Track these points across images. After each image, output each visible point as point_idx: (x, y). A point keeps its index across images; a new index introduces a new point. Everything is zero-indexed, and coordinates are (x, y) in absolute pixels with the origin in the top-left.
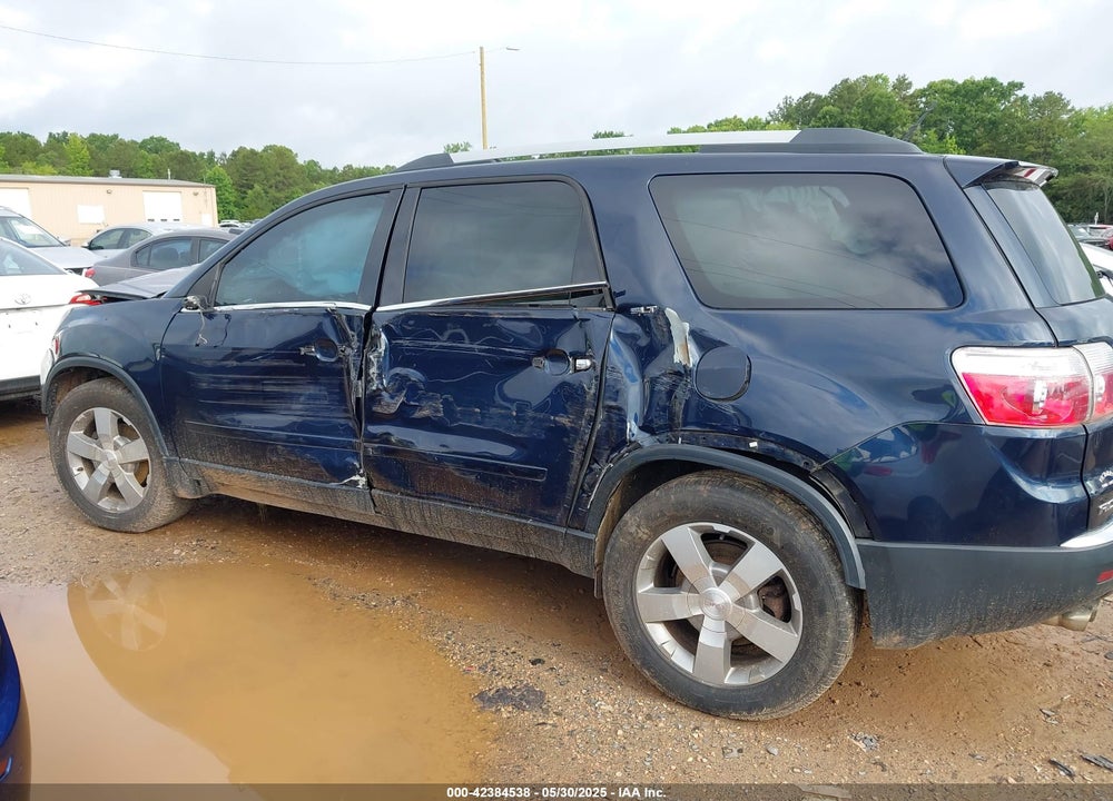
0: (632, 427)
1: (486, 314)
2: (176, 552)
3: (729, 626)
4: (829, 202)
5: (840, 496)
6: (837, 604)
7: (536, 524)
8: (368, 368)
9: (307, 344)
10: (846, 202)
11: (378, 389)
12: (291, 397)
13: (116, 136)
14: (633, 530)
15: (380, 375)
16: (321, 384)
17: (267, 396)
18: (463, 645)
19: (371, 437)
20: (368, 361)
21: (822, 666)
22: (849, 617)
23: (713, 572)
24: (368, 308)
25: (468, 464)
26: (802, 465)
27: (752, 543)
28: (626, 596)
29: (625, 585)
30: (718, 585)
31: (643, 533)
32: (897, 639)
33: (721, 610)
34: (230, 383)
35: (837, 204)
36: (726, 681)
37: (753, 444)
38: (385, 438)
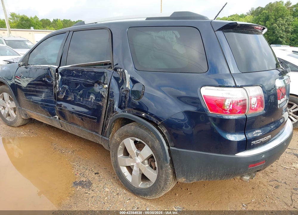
0: (116, 106)
1: (83, 69)
2: (22, 133)
3: (140, 170)
4: (174, 36)
5: (166, 133)
6: (167, 166)
7: (95, 134)
8: (57, 85)
9: (44, 77)
10: (179, 36)
11: (59, 91)
12: (42, 92)
13: (70, 20)
14: (116, 138)
15: (59, 87)
16: (49, 89)
17: (37, 92)
18: (79, 166)
19: (58, 105)
20: (57, 83)
21: (162, 186)
22: (170, 171)
23: (136, 152)
24: (57, 67)
25: (79, 115)
26: (155, 122)
27: (145, 145)
28: (115, 158)
29: (114, 154)
30: (137, 157)
31: (118, 139)
32: (184, 180)
33: (138, 164)
34: (29, 88)
35: (176, 37)
36: (139, 186)
37: (143, 115)
38: (60, 105)
